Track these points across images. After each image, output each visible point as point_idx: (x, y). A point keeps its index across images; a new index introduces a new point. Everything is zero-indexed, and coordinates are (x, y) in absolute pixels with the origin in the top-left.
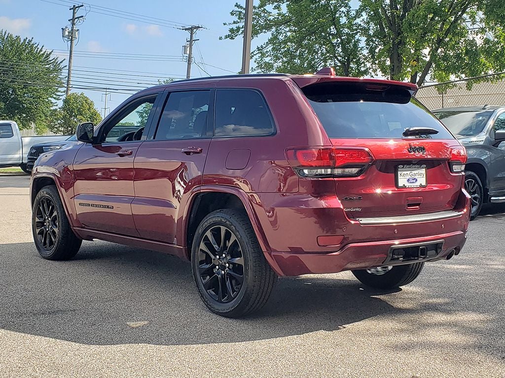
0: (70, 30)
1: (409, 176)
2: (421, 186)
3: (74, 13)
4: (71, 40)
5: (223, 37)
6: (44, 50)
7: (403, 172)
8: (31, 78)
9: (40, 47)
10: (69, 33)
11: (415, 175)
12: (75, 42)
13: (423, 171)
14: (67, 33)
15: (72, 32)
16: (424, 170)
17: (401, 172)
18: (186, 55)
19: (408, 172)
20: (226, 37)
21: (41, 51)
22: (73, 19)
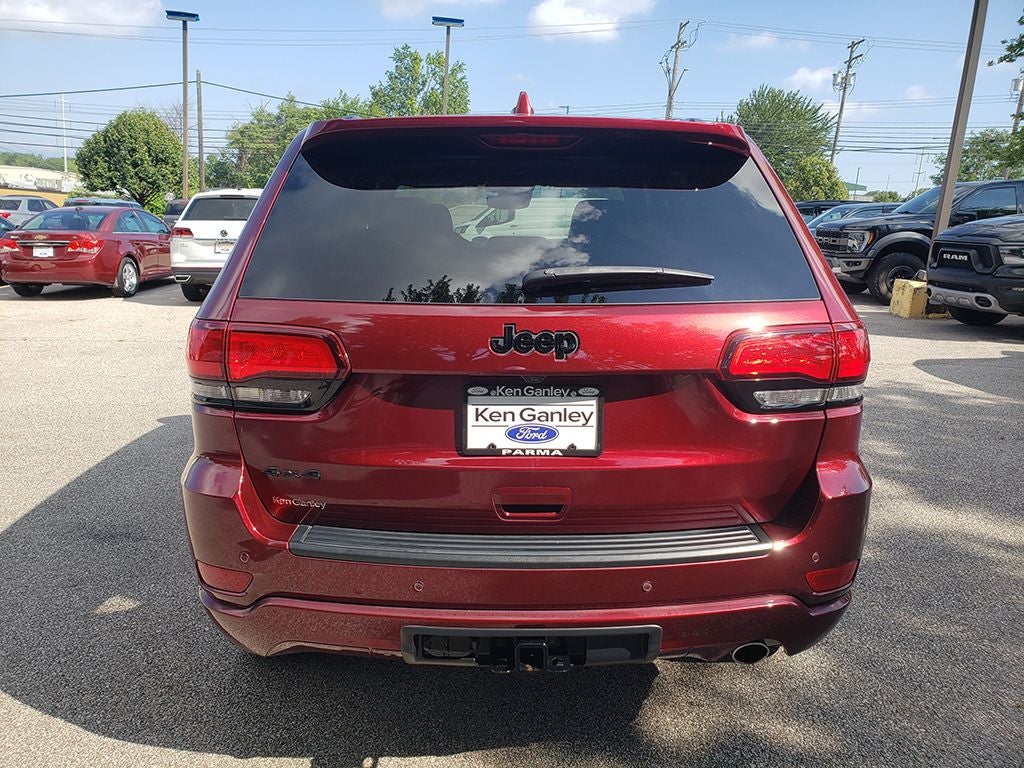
0: (844, 75)
1: (518, 421)
2: (572, 452)
3: (852, 52)
4: (845, 88)
5: (996, 61)
6: (811, 105)
7: (492, 409)
8: (791, 141)
9: (807, 102)
10: (842, 79)
11: (549, 417)
12: (848, 90)
13: (589, 407)
14: (839, 80)
15: (845, 79)
16: (594, 402)
17: (481, 408)
18: (1016, 93)
19: (517, 410)
20: (1001, 60)
21: (808, 106)
22: (850, 61)
